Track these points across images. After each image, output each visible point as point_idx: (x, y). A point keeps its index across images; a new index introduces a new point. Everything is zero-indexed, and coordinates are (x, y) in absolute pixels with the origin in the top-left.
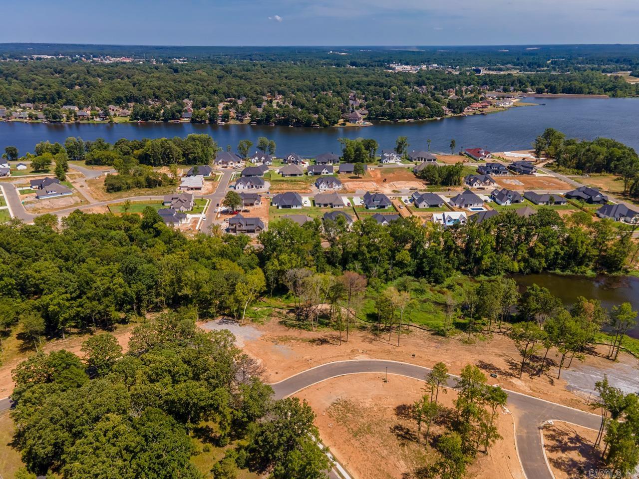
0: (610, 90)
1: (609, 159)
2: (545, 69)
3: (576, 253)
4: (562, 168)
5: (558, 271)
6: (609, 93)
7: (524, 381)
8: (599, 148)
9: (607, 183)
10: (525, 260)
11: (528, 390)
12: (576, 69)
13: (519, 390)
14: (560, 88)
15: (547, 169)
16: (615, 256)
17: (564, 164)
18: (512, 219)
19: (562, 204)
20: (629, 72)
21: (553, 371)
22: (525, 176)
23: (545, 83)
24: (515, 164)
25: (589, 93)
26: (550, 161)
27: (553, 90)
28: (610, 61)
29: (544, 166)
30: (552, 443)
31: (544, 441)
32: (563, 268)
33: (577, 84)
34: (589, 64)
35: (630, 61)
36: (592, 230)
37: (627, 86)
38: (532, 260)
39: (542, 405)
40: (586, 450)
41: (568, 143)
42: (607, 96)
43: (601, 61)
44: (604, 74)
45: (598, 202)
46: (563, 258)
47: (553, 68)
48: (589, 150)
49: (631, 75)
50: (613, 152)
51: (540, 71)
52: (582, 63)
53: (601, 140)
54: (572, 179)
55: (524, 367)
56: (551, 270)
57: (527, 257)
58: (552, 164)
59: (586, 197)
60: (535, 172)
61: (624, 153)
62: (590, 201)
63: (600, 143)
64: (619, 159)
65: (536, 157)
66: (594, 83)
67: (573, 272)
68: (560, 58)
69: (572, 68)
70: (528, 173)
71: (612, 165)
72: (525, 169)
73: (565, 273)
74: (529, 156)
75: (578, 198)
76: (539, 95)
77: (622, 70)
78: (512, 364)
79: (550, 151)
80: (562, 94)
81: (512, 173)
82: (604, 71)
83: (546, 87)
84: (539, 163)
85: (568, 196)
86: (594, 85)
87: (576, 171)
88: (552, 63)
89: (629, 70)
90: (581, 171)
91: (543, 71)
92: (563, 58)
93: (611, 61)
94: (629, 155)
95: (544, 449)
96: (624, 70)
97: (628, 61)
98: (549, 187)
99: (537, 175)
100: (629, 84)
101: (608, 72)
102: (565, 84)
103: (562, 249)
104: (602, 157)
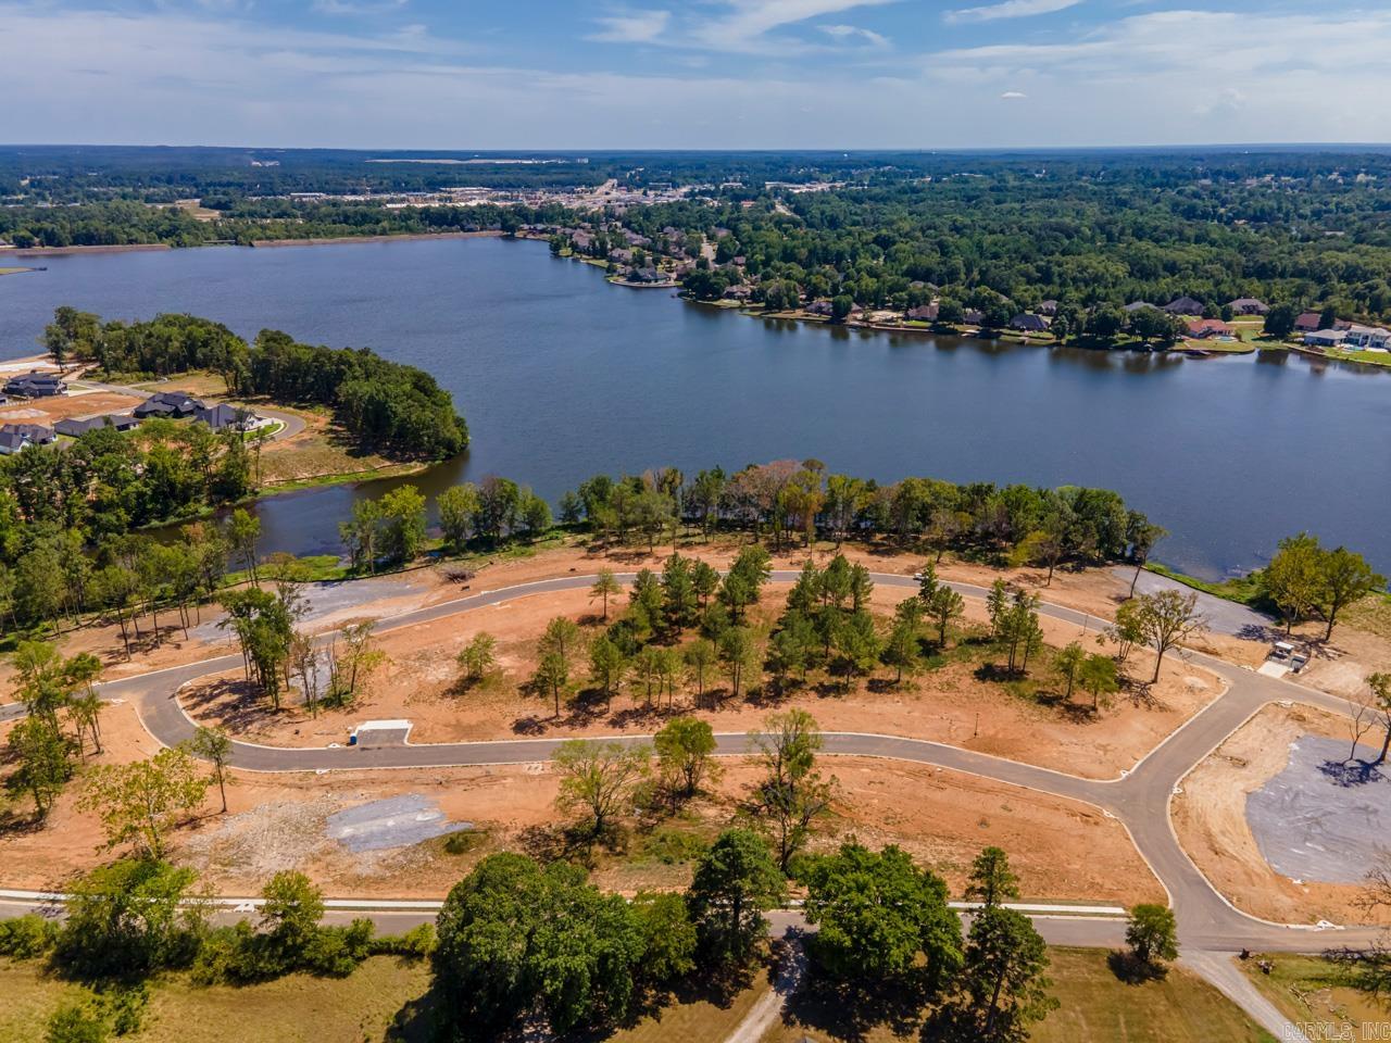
0: (168, 234)
1: (191, 345)
2: (21, 197)
3: (172, 485)
4: (115, 374)
5: (155, 523)
6: (168, 241)
7: (138, 661)
8: (166, 331)
9: (200, 385)
10: (90, 521)
11: (146, 668)
12: (91, 196)
13: (132, 674)
14: (65, 235)
15: (87, 381)
16: (230, 474)
17: (117, 365)
18: (34, 457)
19: (132, 428)
20: (198, 200)
21: (177, 636)
22: (44, 401)
23: (30, 226)
24: (15, 382)
25: (131, 242)
26: (90, 367)
27: (51, 239)
28: (156, 180)
29: (80, 377)
30: (191, 702)
31: (181, 705)
32: (162, 517)
33: (97, 225)
34: (115, 186)
35: (194, 179)
36: (182, 444)
37: (196, 226)
38: (102, 515)
39: (171, 674)
40: (235, 688)
41: (110, 328)
42: (166, 246)
43: (137, 180)
44: (149, 206)
45: (191, 413)
46: (153, 499)
47: (38, 194)
48: (150, 335)
49: (202, 205)
50: (190, 333)
51: (11, 202)
52: (98, 183)
53: (167, 316)
54: (140, 389)
55: (131, 648)
56: (142, 524)
57: (91, 515)
58: (94, 371)
59: (168, 408)
60: (65, 388)
61: (209, 333)
62: (178, 414)
63: (169, 322)
64: (205, 344)
65: (56, 363)
66: (134, 222)
67: (179, 515)
68: (48, 173)
69: (80, 195)
70: (50, 393)
71: (199, 355)
72: (42, 387)
73: (167, 523)
74: (45, 365)
75: (155, 413)
76: (26, 251)
77: (182, 196)
78: (111, 652)
79: (82, 349)
80: (76, 247)
81: (15, 399)
82: (148, 199)
83: (36, 233)
84: (68, 373)
85: (140, 415)
86: (133, 226)
87: (142, 374)
88: (32, 184)
89: (197, 196)
90: (151, 374)
91: (18, 202)
92: (54, 174)
93: (158, 179)
94: (217, 334)
95: (184, 712)
96: (187, 198)
97: (188, 179)
98: (101, 408)
99: (71, 393)
100: (200, 223)
101: (156, 201)
102: (75, 226)
103: (146, 485)
104: (176, 344)
